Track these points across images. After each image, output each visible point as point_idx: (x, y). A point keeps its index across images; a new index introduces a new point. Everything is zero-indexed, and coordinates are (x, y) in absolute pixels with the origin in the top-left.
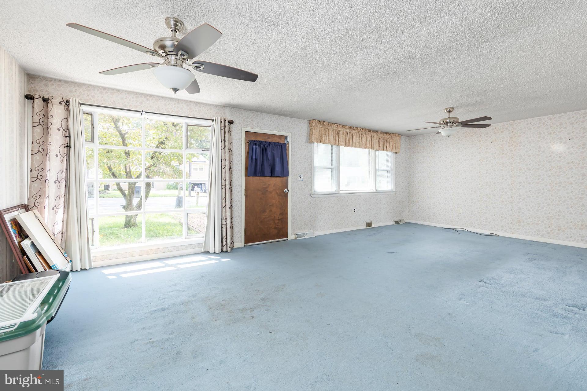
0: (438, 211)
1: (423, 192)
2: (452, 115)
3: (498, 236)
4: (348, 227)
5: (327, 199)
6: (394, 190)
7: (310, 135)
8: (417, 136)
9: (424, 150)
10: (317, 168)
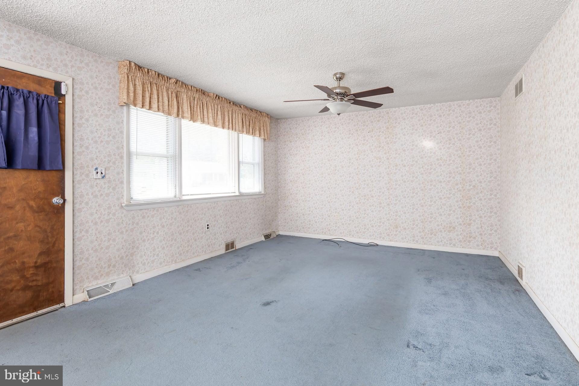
0: (314, 217)
1: (296, 194)
2: (343, 83)
3: (378, 245)
4: (197, 256)
5: (158, 210)
6: (263, 192)
7: (120, 89)
8: (288, 119)
9: (298, 139)
10: (137, 155)
